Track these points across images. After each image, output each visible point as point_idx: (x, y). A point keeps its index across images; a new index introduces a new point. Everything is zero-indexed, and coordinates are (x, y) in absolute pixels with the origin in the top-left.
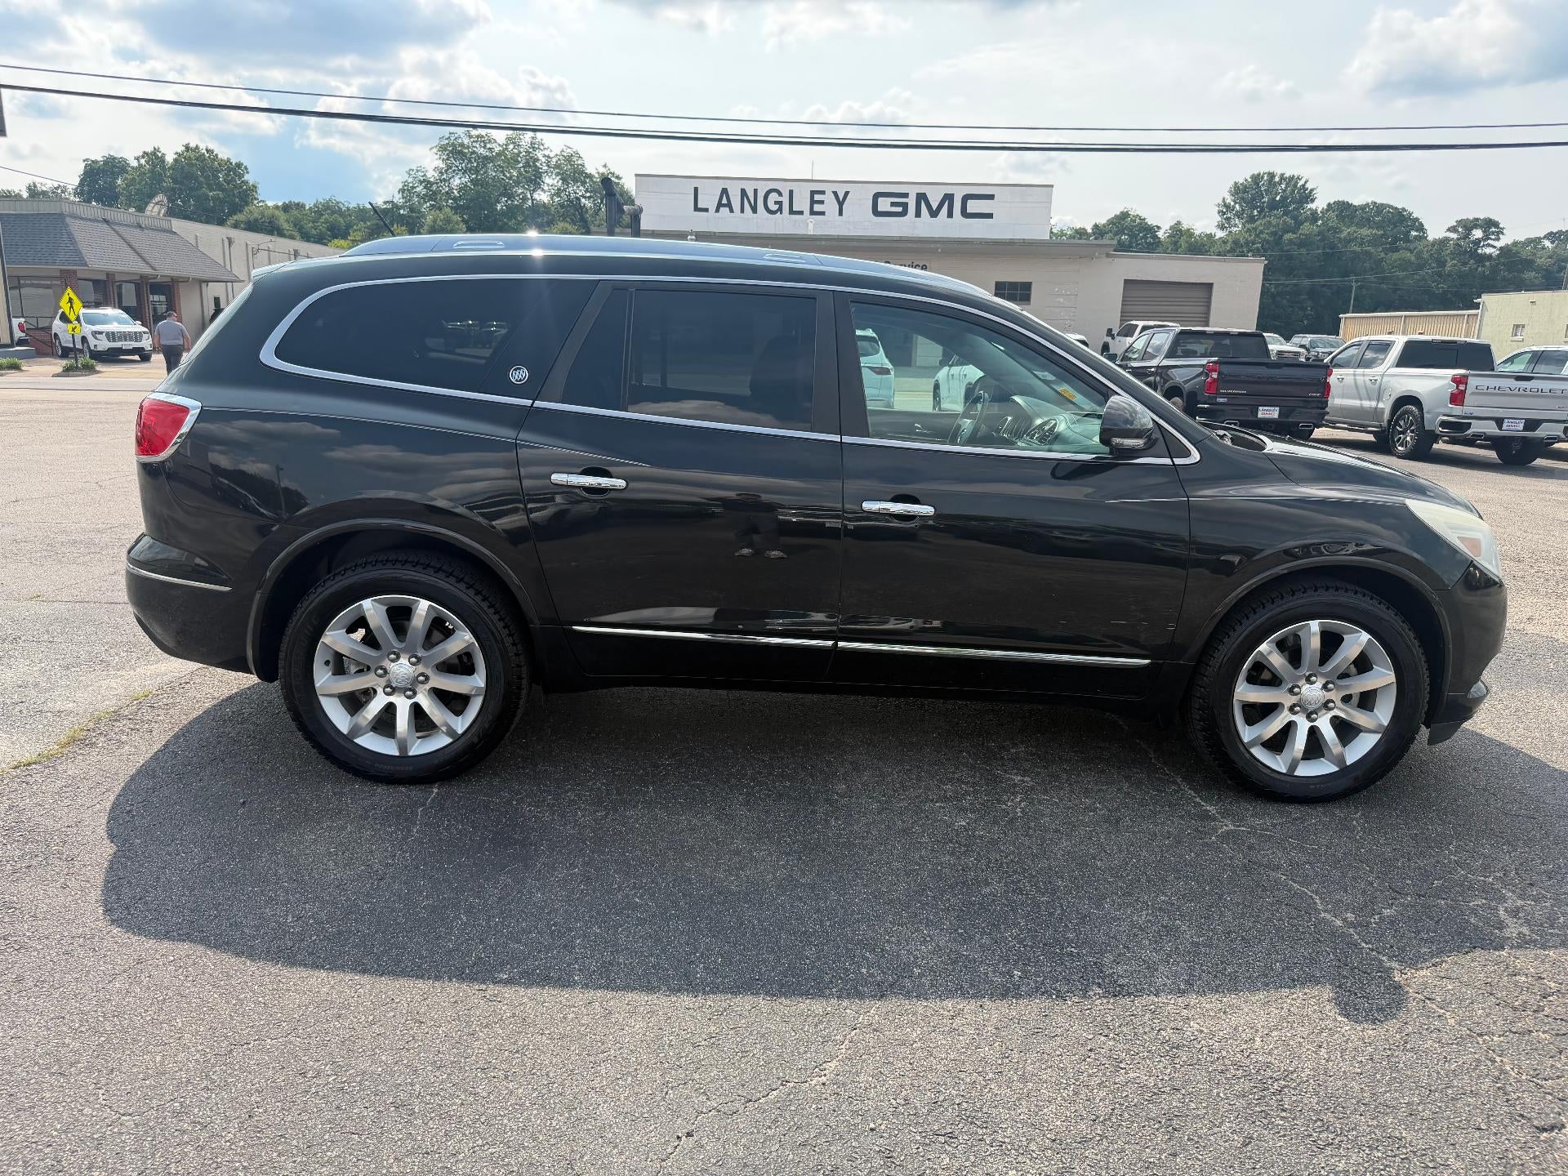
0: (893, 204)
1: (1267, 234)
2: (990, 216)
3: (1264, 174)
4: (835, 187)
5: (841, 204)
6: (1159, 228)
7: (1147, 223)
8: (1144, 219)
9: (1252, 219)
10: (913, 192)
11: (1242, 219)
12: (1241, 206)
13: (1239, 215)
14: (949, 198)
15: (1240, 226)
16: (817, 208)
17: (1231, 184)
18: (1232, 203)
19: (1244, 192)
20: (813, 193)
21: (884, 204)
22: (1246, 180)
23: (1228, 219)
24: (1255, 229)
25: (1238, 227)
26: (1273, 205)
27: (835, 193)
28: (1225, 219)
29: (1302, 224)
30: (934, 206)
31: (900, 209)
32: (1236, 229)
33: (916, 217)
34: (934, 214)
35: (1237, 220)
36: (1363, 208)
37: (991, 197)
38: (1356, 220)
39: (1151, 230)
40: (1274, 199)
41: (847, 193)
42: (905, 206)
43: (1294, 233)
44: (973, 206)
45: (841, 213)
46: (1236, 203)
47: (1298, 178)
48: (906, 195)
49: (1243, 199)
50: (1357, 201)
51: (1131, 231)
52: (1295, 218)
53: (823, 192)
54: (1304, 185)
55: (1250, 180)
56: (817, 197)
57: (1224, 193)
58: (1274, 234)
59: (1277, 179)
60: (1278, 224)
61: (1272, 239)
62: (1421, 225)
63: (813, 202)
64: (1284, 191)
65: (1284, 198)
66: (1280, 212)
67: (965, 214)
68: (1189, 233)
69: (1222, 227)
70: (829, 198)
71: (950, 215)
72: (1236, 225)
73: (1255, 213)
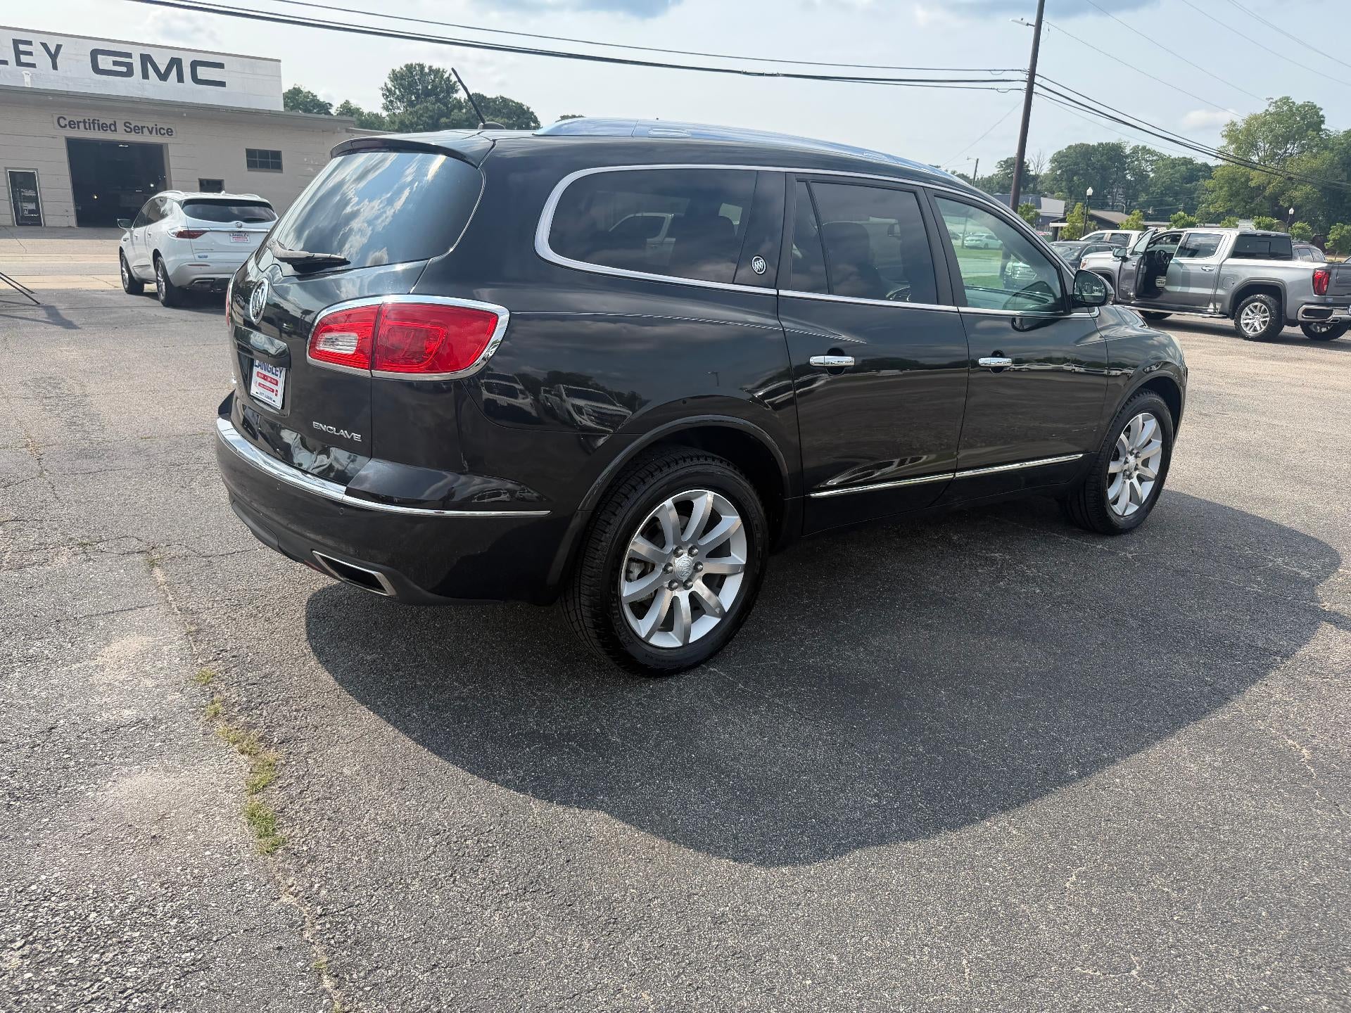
0: (115, 63)
1: (427, 117)
2: (222, 84)
3: (416, 65)
4: (45, 39)
5: (54, 57)
6: (330, 105)
7: (318, 100)
8: (316, 96)
9: (411, 104)
10: (136, 53)
11: (403, 102)
12: (400, 90)
13: (400, 99)
14: (175, 62)
15: (402, 109)
16: (24, 59)
17: (390, 71)
18: (393, 88)
19: (402, 79)
20: (16, 43)
21: (105, 62)
22: (402, 69)
23: (391, 102)
24: (416, 112)
25: (400, 109)
26: (427, 93)
27: (44, 45)
28: (389, 102)
29: (452, 110)
30: (162, 69)
31: (124, 69)
32: (398, 111)
33: (143, 78)
34: (163, 77)
35: (399, 103)
36: (494, 100)
37: (221, 66)
38: (490, 111)
39: (324, 108)
40: (427, 87)
41: (59, 47)
42: (129, 66)
43: (447, 118)
44: (202, 73)
45: (55, 67)
46: (396, 88)
47: (443, 71)
48: (129, 55)
49: (401, 85)
50: (490, 94)
51: (306, 106)
52: (446, 105)
53: (30, 43)
54: (448, 78)
55: (405, 69)
56: (22, 47)
57: (385, 80)
58: (431, 117)
59: (427, 70)
60: (434, 109)
61: (430, 122)
62: (535, 117)
63: (18, 53)
64: (433, 81)
65: (435, 87)
66: (432, 98)
67: (196, 80)
68: (357, 112)
69: (386, 108)
70: (37, 49)
71: (180, 79)
72: (398, 108)
73: (413, 98)
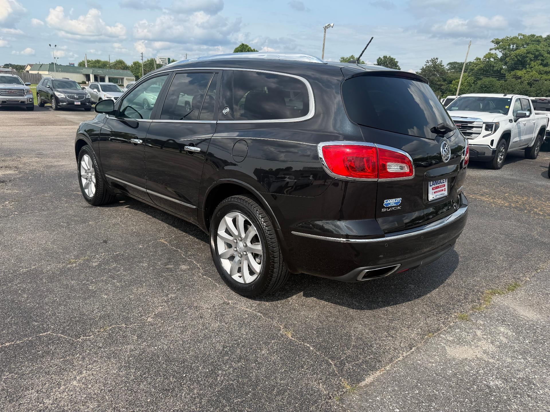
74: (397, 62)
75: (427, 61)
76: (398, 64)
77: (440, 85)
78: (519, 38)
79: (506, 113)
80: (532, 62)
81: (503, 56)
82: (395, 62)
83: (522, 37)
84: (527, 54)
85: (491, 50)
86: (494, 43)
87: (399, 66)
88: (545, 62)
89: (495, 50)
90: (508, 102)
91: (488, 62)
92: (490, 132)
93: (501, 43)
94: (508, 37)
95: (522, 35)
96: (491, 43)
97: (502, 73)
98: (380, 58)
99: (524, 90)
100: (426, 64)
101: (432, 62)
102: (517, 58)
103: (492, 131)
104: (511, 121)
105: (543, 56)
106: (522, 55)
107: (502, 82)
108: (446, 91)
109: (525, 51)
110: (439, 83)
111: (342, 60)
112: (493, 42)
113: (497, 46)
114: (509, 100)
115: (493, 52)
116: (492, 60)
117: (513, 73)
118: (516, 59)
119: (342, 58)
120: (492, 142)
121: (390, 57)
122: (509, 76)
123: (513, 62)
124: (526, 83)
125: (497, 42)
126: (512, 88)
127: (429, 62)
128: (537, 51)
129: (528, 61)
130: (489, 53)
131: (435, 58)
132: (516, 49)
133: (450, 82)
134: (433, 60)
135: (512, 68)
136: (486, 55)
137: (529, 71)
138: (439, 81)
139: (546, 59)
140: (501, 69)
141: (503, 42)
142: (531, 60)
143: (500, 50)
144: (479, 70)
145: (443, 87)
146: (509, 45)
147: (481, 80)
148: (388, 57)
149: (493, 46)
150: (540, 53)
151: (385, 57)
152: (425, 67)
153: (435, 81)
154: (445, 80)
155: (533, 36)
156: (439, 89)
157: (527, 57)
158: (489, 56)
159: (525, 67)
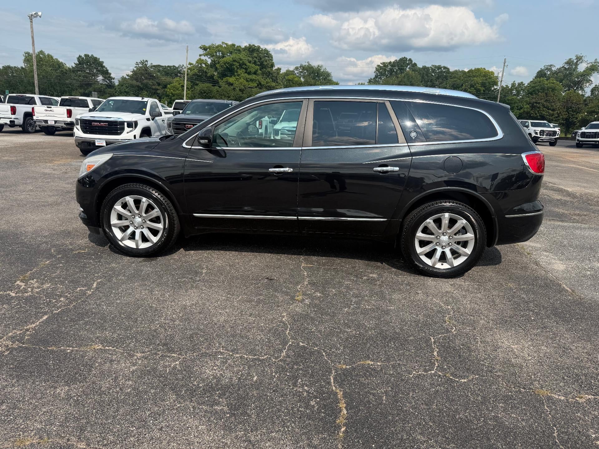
74: (102, 62)
75: (137, 62)
76: (104, 65)
77: (155, 89)
78: (223, 46)
79: (144, 113)
80: (239, 70)
81: (212, 63)
82: (100, 62)
83: (225, 46)
84: (233, 62)
85: (200, 55)
86: (203, 50)
87: (106, 67)
88: (248, 71)
89: (205, 56)
90: (144, 105)
91: (201, 67)
92: (132, 129)
93: (208, 50)
94: (213, 45)
95: (225, 44)
96: (200, 49)
97: (215, 79)
98: (80, 56)
99: (238, 96)
100: (136, 66)
101: (142, 65)
102: (226, 65)
103: (133, 128)
104: (148, 120)
105: (246, 65)
106: (229, 63)
107: (216, 87)
108: (162, 95)
109: (231, 59)
110: (154, 87)
111: (27, 55)
112: (201, 48)
113: (205, 52)
114: (146, 103)
115: (203, 58)
116: (204, 65)
117: (225, 79)
118: (225, 67)
119: (26, 53)
120: (135, 136)
121: (92, 55)
122: (221, 83)
123: (222, 69)
124: (237, 89)
125: (205, 48)
126: (228, 93)
127: (139, 64)
128: (241, 59)
129: (236, 69)
130: (200, 59)
131: (145, 60)
132: (223, 57)
133: (165, 87)
134: (142, 63)
135: (223, 75)
136: (198, 60)
137: (238, 79)
138: (154, 85)
139: (248, 68)
140: (214, 75)
141: (210, 49)
142: (238, 68)
143: (209, 57)
144: (194, 75)
145: (158, 92)
146: (216, 53)
147: (197, 85)
148: (90, 55)
149: (202, 52)
150: (243, 62)
151: (86, 56)
152: (135, 69)
153: (150, 85)
154: (159, 84)
155: (234, 45)
156: (155, 93)
157: (234, 65)
158: (200, 61)
159: (234, 74)
